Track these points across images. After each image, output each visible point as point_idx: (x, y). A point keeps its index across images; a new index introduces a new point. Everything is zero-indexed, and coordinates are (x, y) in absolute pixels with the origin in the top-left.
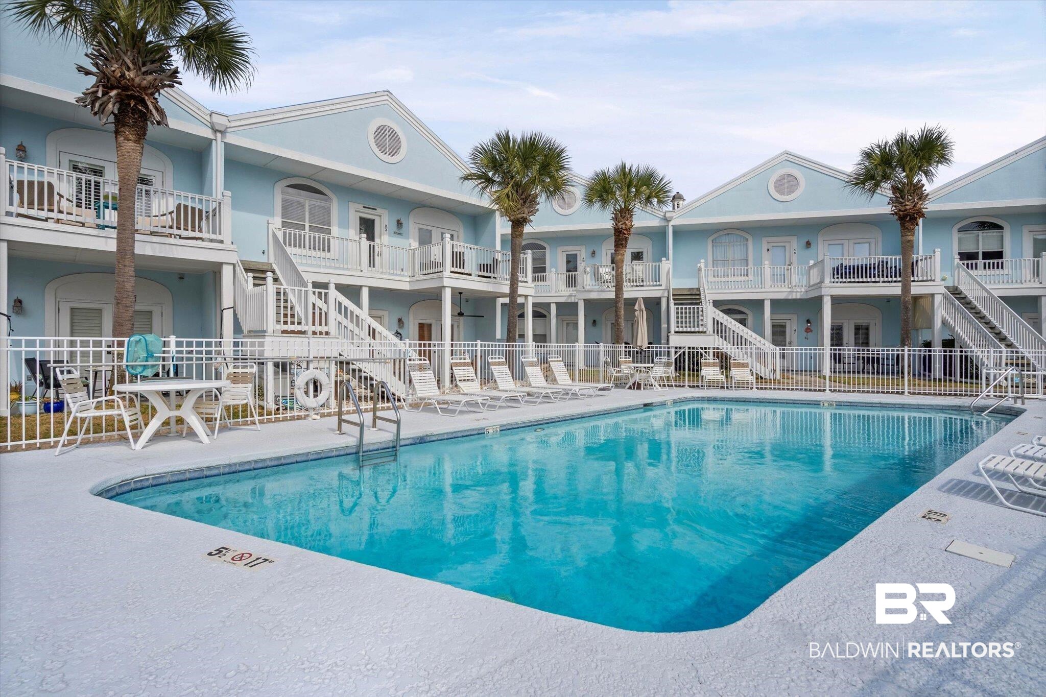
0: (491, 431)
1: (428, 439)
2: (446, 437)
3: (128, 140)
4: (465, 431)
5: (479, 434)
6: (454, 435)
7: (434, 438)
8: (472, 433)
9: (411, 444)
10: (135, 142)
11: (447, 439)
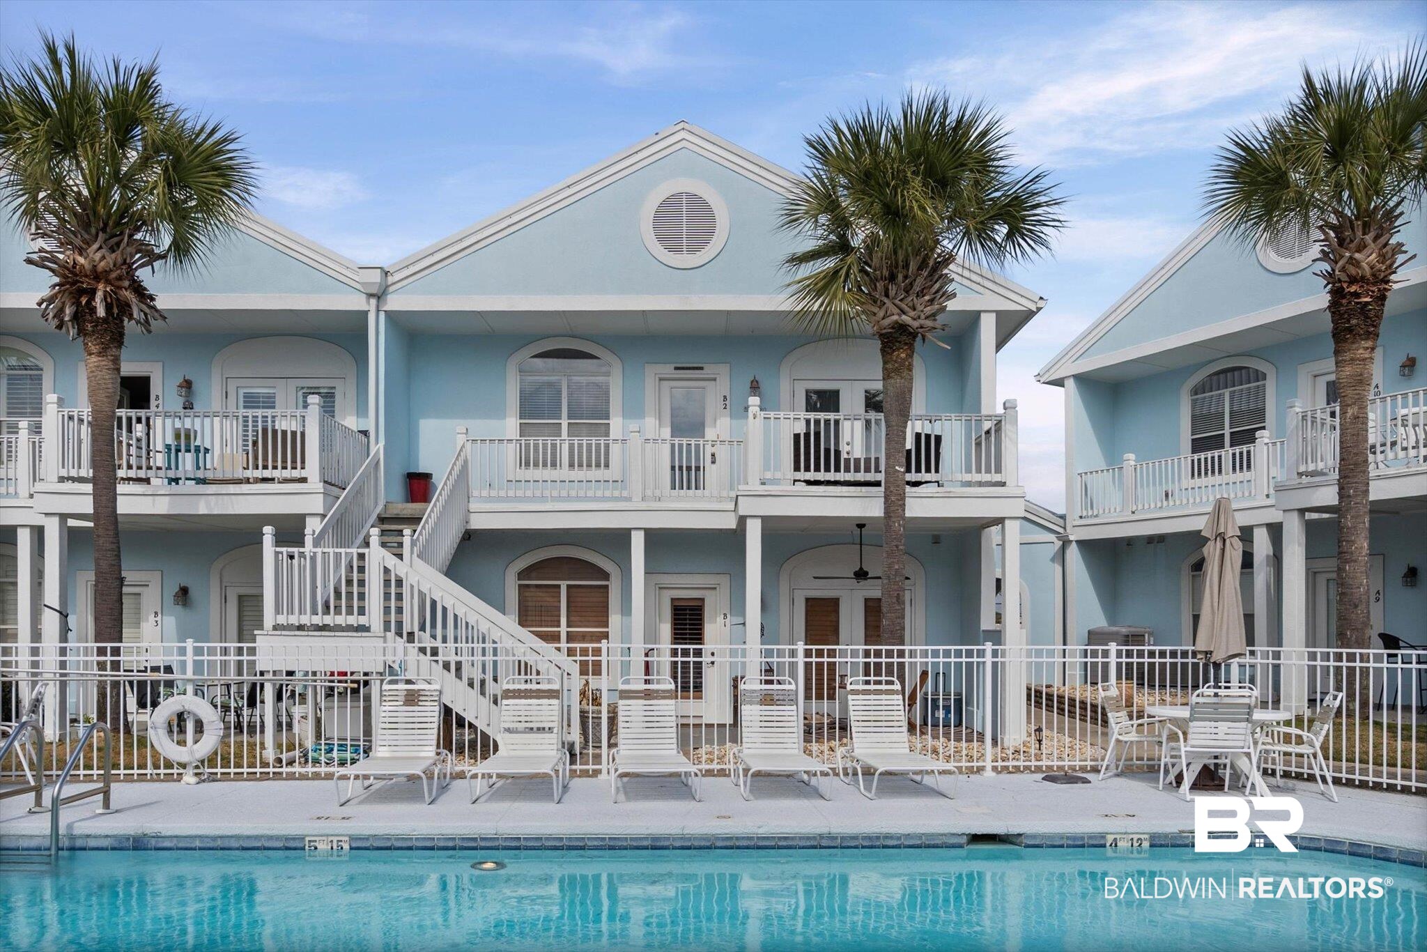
0: (321, 846)
1: (153, 842)
2: (198, 843)
3: (90, 354)
4: (249, 837)
5: (287, 848)
6: (219, 843)
7: (167, 844)
8: (267, 844)
9: (113, 849)
10: (99, 354)
11: (200, 849)
